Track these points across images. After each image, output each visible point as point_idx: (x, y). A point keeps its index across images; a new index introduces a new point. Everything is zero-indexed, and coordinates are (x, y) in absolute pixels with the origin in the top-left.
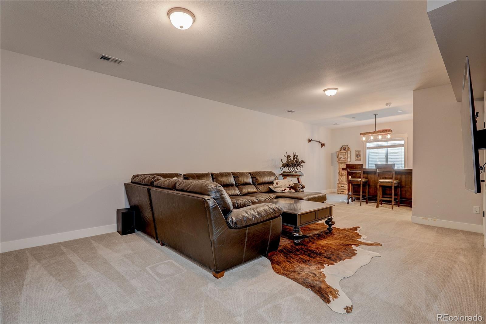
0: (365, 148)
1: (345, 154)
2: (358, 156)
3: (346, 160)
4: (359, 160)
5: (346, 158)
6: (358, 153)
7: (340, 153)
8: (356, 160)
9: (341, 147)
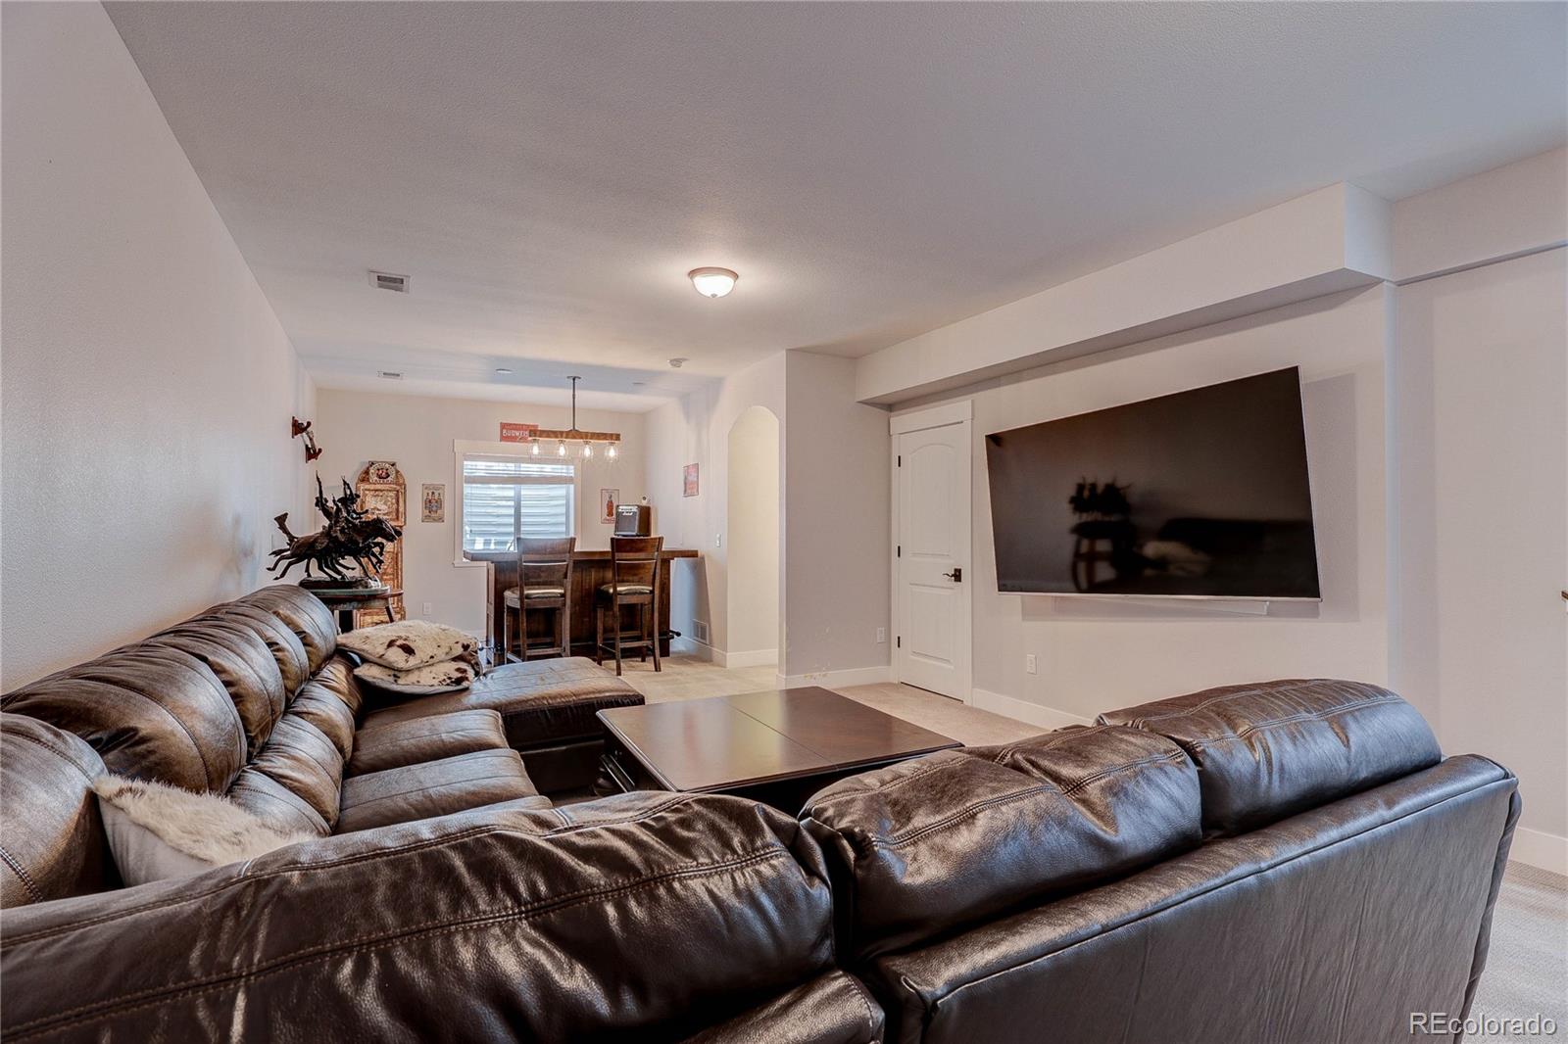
0: (458, 480)
1: (392, 494)
2: (434, 503)
3: (397, 518)
4: (435, 520)
5: (397, 510)
6: (433, 493)
7: (372, 493)
8: (426, 518)
9: (368, 468)
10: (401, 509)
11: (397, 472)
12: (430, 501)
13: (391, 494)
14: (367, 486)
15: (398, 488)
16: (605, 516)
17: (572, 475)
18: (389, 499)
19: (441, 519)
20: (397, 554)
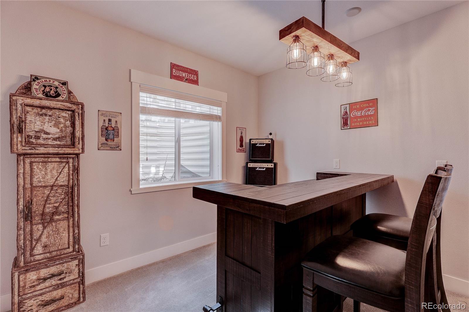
0: (135, 110)
2: (111, 131)
4: (111, 148)
5: (73, 134)
6: (110, 120)
7: (35, 110)
8: (102, 147)
9: (30, 83)
10: (78, 134)
11: (70, 92)
12: (106, 129)
13: (64, 114)
14: (29, 101)
15: (74, 107)
16: (239, 147)
17: (220, 114)
18: (62, 120)
19: (118, 148)
20: (72, 188)
